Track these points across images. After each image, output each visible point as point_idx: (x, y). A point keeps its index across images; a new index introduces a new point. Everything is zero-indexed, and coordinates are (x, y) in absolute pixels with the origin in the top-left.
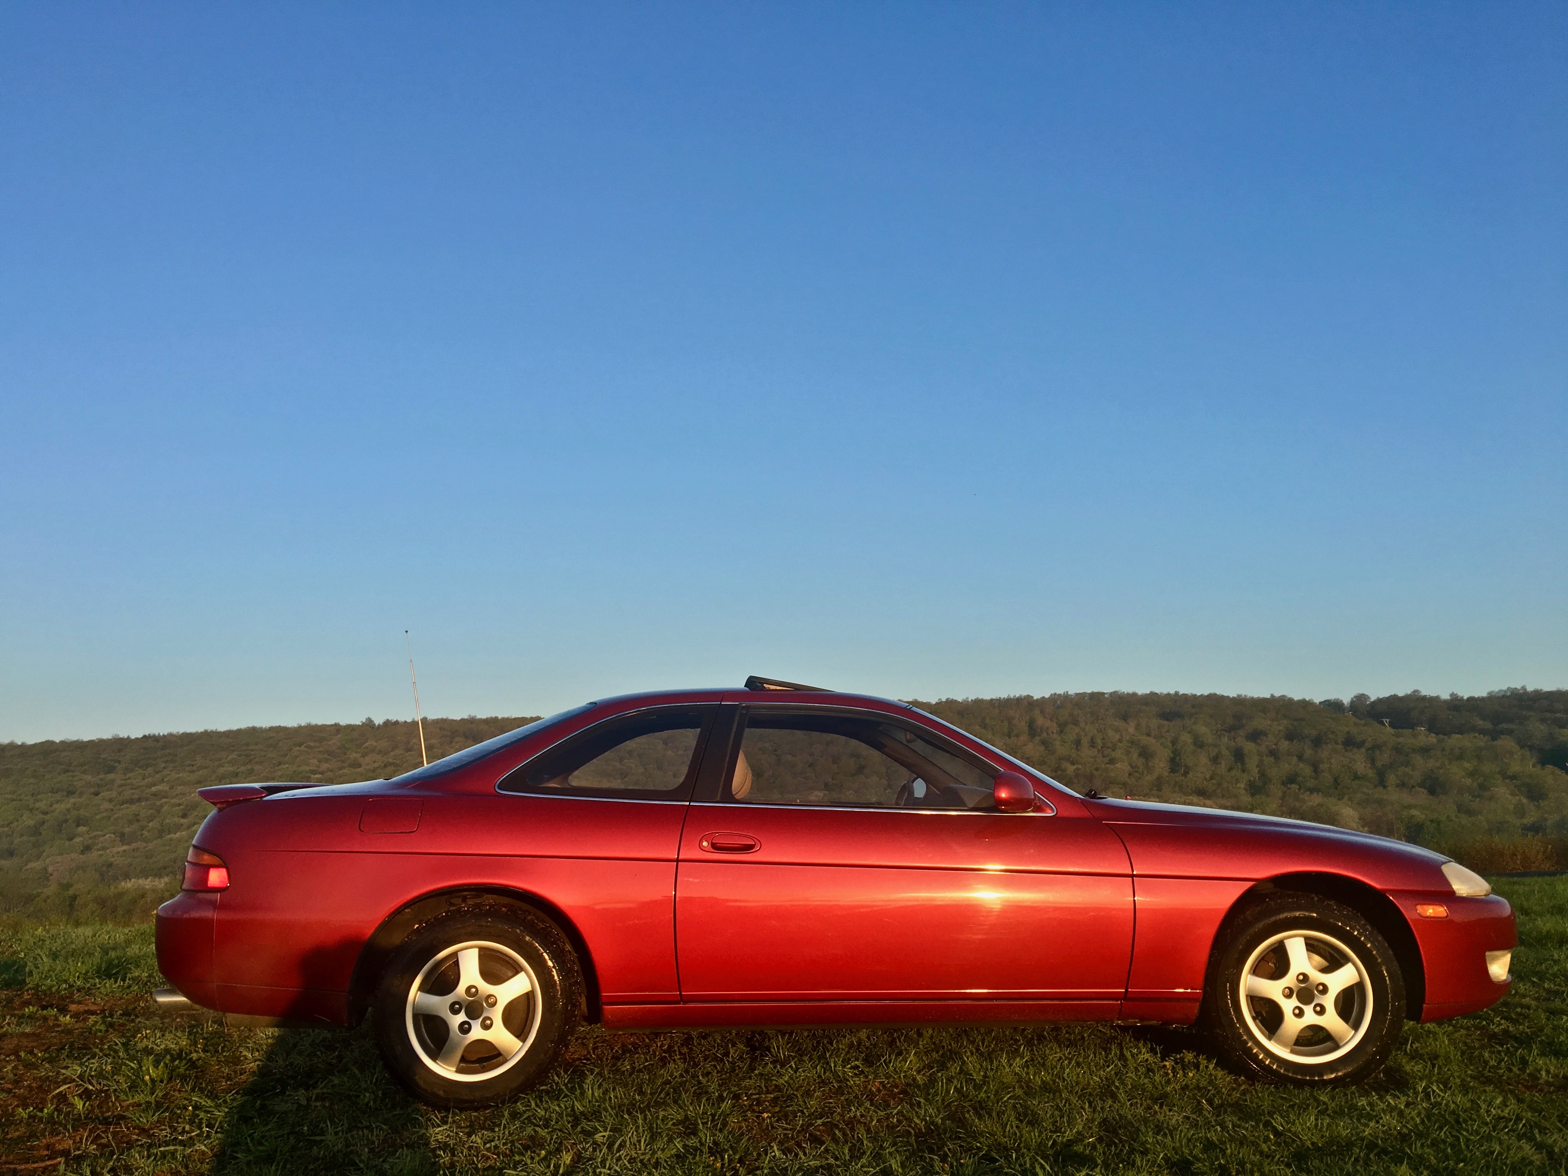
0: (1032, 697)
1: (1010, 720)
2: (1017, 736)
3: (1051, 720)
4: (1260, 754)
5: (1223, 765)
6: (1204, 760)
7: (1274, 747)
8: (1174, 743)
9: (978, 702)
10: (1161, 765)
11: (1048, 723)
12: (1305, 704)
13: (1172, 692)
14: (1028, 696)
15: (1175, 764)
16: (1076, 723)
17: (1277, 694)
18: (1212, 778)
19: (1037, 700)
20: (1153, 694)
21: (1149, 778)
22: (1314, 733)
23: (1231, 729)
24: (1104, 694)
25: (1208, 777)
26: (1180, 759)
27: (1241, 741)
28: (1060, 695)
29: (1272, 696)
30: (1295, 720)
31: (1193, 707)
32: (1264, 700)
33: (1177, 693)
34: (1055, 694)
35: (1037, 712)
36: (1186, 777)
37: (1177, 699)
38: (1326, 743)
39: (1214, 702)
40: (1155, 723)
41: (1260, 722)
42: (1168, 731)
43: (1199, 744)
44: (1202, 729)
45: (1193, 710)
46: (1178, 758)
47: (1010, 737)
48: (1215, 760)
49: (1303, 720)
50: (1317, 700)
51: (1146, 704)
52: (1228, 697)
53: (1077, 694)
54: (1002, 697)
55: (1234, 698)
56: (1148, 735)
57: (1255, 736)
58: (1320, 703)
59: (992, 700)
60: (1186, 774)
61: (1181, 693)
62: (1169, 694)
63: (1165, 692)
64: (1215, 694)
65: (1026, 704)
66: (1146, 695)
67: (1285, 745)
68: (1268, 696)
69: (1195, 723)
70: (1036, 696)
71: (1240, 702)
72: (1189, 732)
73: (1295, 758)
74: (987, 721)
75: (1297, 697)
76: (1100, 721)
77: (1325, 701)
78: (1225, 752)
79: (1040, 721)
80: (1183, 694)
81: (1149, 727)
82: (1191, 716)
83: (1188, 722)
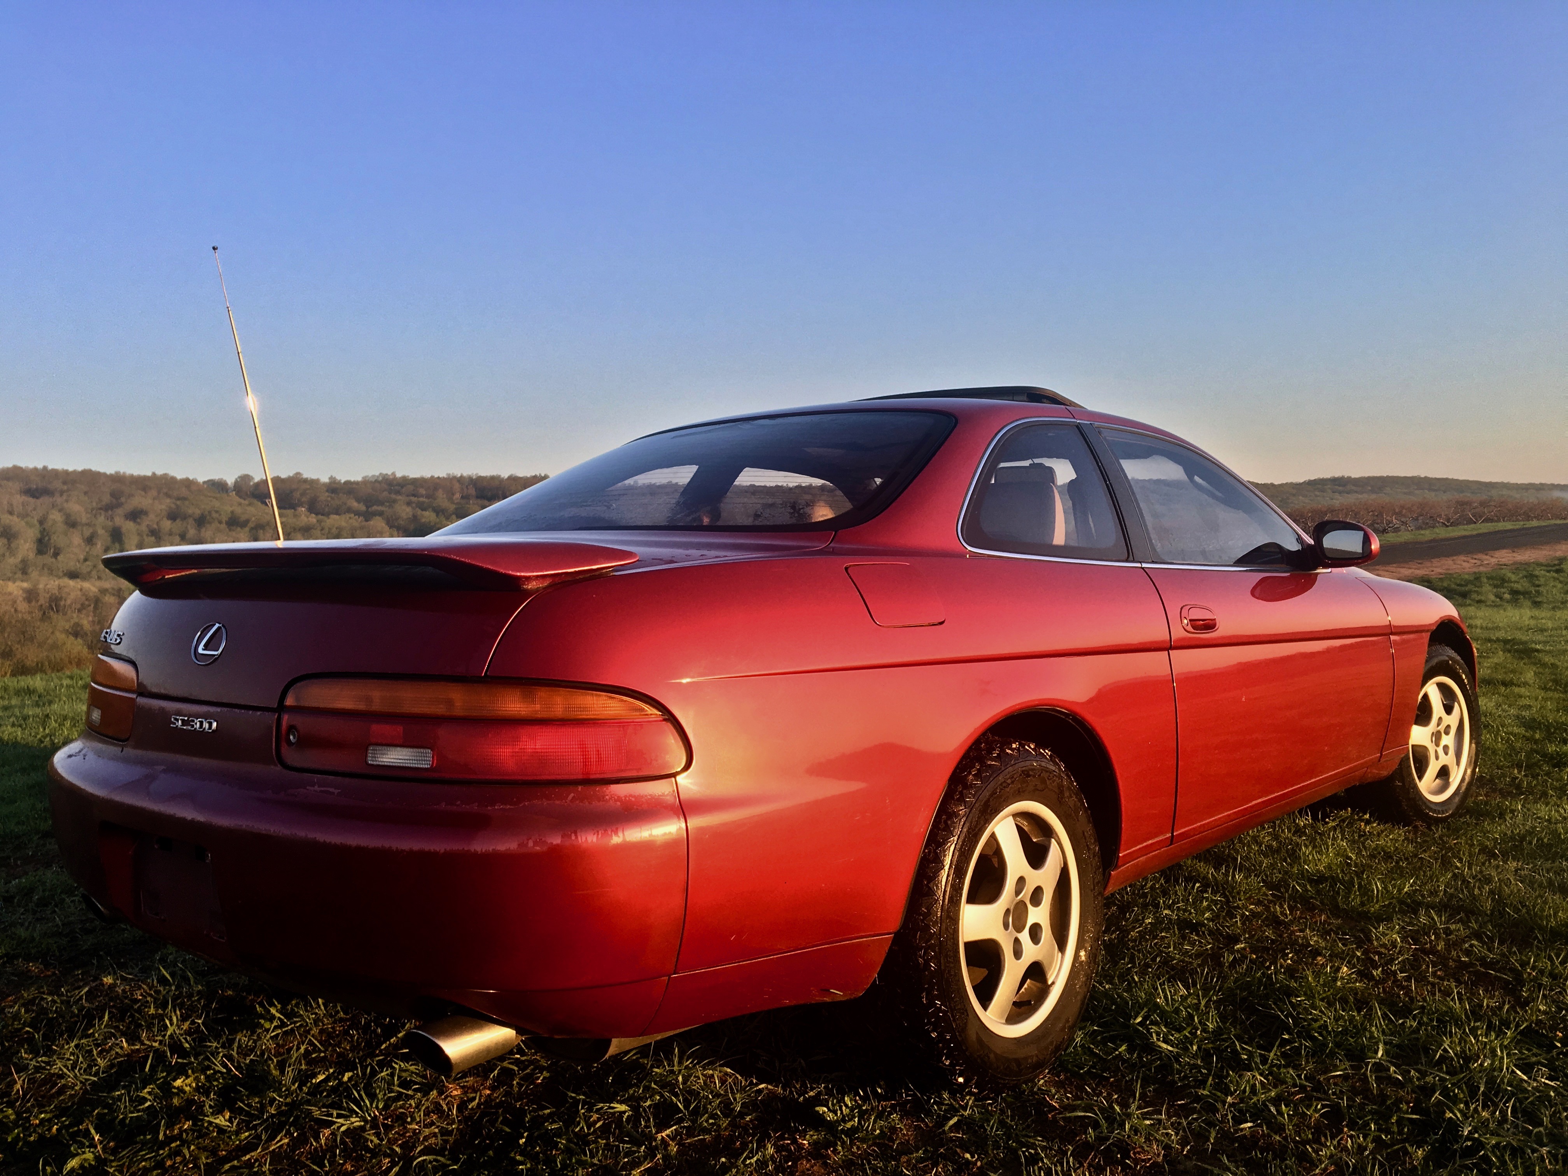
4: (140, 534)
5: (99, 546)
6: (76, 539)
7: (155, 526)
8: (41, 522)
10: (26, 547)
12: (188, 483)
13: (40, 466)
15: (42, 545)
17: (159, 472)
18: (86, 560)
20: (15, 468)
21: (12, 561)
22: (198, 512)
23: (108, 508)
25: (82, 557)
26: (49, 539)
27: (119, 521)
29: (154, 474)
30: (178, 499)
31: (64, 483)
32: (145, 478)
33: (45, 468)
36: (56, 558)
37: (46, 474)
38: (210, 523)
39: (89, 478)
40: (19, 500)
41: (139, 501)
42: (35, 509)
43: (71, 523)
44: (76, 508)
45: (65, 487)
46: (47, 538)
48: (90, 540)
49: (185, 499)
50: (201, 479)
51: (8, 479)
52: (105, 474)
55: (111, 475)
56: (11, 513)
57: (135, 515)
58: (204, 482)
60: (56, 555)
61: (50, 468)
62: (36, 469)
63: (31, 466)
64: (90, 470)
66: (8, 469)
67: (167, 524)
68: (149, 474)
69: (67, 501)
71: (118, 479)
72: (60, 511)
73: (178, 537)
75: (180, 476)
77: (209, 481)
78: (101, 532)
80: (53, 470)
81: (12, 505)
82: (62, 493)
83: (59, 500)
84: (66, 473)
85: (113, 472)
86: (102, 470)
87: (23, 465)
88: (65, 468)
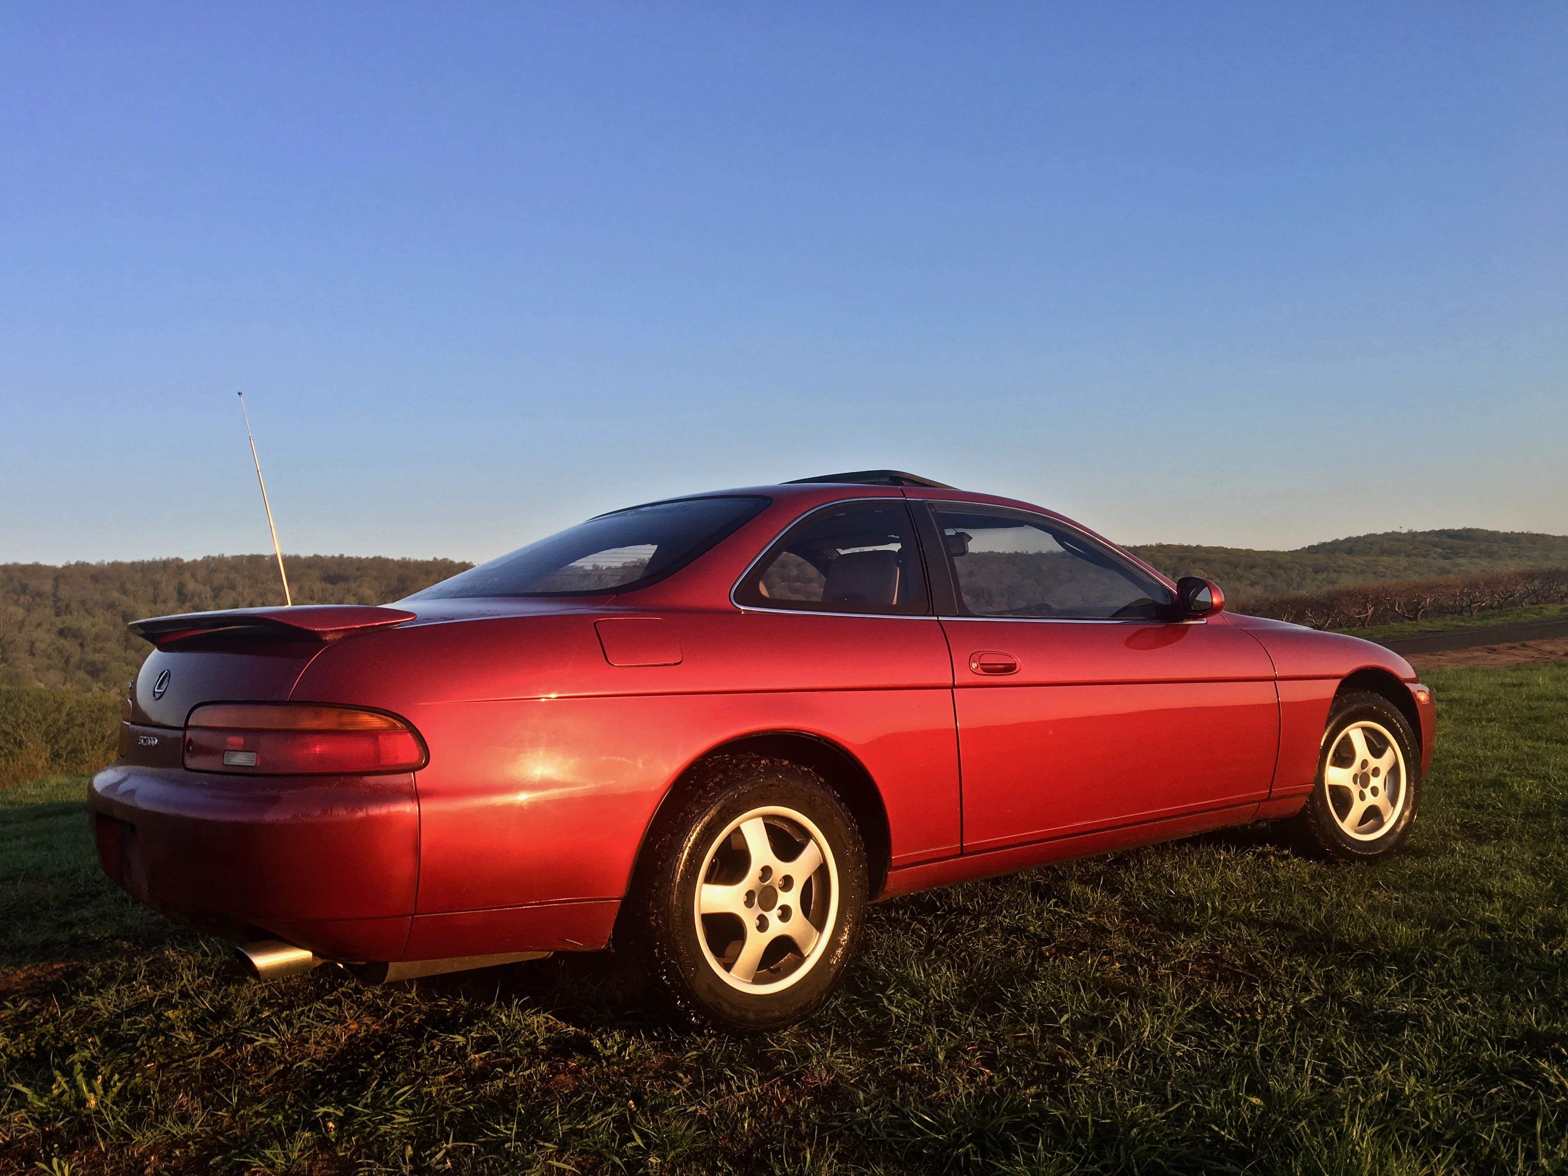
0: (182, 560)
1: (156, 585)
2: (165, 601)
3: (204, 585)
9: (116, 566)
11: (200, 588)
13: (337, 555)
14: (177, 559)
16: (233, 587)
17: (439, 557)
19: (188, 563)
20: (316, 557)
23: (396, 591)
24: (263, 557)
28: (214, 558)
29: (435, 559)
31: (358, 570)
32: (428, 563)
33: (341, 556)
34: (209, 557)
35: (187, 576)
37: (342, 561)
39: (379, 565)
40: (318, 586)
42: (332, 594)
44: (368, 592)
45: (358, 573)
47: (155, 602)
51: (310, 567)
52: (393, 560)
53: (234, 557)
54: (146, 560)
55: (398, 561)
59: (133, 563)
61: (346, 556)
62: (333, 557)
63: (329, 555)
64: (380, 557)
65: (175, 567)
66: (310, 558)
68: (431, 559)
69: (360, 586)
70: (187, 559)
71: (402, 563)
72: (354, 595)
74: (128, 586)
76: (259, 585)
79: (191, 586)
80: (348, 558)
81: (313, 590)
82: (356, 579)
83: (353, 585)
84: (359, 559)
85: (400, 558)
86: (390, 557)
87: (322, 553)
88: (359, 556)
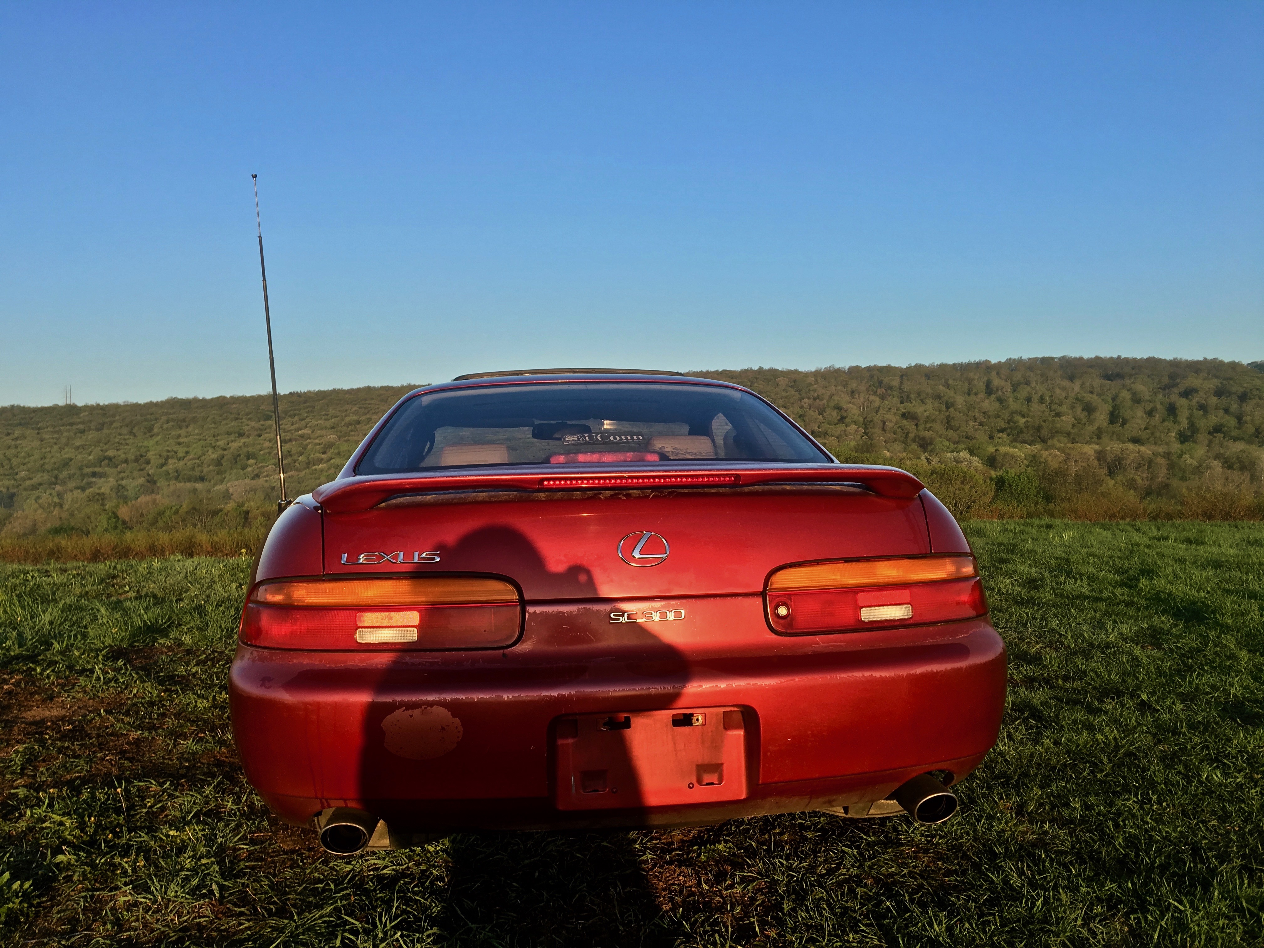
0: (990, 362)
1: (970, 381)
2: (976, 394)
3: (1006, 381)
4: (1190, 409)
5: (1157, 418)
6: (1140, 413)
7: (1204, 402)
8: (1113, 399)
9: (943, 366)
10: (1101, 418)
11: (1003, 383)
12: (1234, 366)
13: (1115, 356)
14: (987, 361)
15: (1113, 418)
16: (1027, 383)
17: (1210, 357)
18: (1146, 429)
19: (994, 364)
20: (1097, 358)
21: (1091, 429)
22: (1241, 390)
23: (1166, 388)
24: (1053, 358)
25: (1143, 427)
26: (1119, 413)
27: (1174, 398)
28: (1014, 360)
29: (1205, 359)
30: (1224, 379)
31: (1133, 369)
32: (1198, 362)
33: (1119, 357)
34: (1010, 359)
35: (994, 373)
36: (1123, 427)
37: (1119, 362)
38: (1250, 399)
39: (1153, 364)
40: (1097, 382)
41: (1193, 381)
42: (1109, 389)
43: (1137, 400)
44: (1140, 387)
45: (1134, 372)
46: (1117, 412)
47: (969, 395)
48: (1150, 413)
49: (1231, 379)
50: (1245, 362)
51: (1091, 367)
52: (1165, 360)
53: (1030, 359)
54: (964, 362)
55: (1170, 361)
56: (1092, 393)
57: (1187, 394)
58: (1248, 364)
59: (955, 364)
60: (1124, 424)
61: (1123, 357)
62: (1112, 358)
63: (1109, 356)
64: (1154, 358)
65: (985, 367)
66: (1092, 359)
67: (1214, 400)
68: (1201, 359)
69: (1133, 383)
70: (994, 361)
71: (1176, 364)
72: (1128, 390)
73: (1221, 411)
74: (951, 382)
75: (1227, 359)
76: (1049, 381)
77: (1252, 363)
78: (1159, 406)
79: (996, 382)
80: (1125, 358)
81: (1093, 386)
82: (1131, 376)
83: (1128, 382)
84: (1135, 360)
85: (1172, 359)
86: (1163, 358)
87: (1102, 355)
88: (1135, 356)
